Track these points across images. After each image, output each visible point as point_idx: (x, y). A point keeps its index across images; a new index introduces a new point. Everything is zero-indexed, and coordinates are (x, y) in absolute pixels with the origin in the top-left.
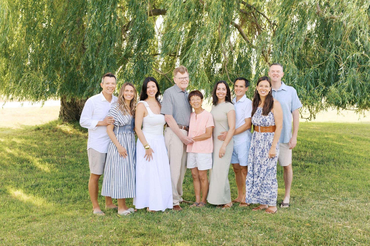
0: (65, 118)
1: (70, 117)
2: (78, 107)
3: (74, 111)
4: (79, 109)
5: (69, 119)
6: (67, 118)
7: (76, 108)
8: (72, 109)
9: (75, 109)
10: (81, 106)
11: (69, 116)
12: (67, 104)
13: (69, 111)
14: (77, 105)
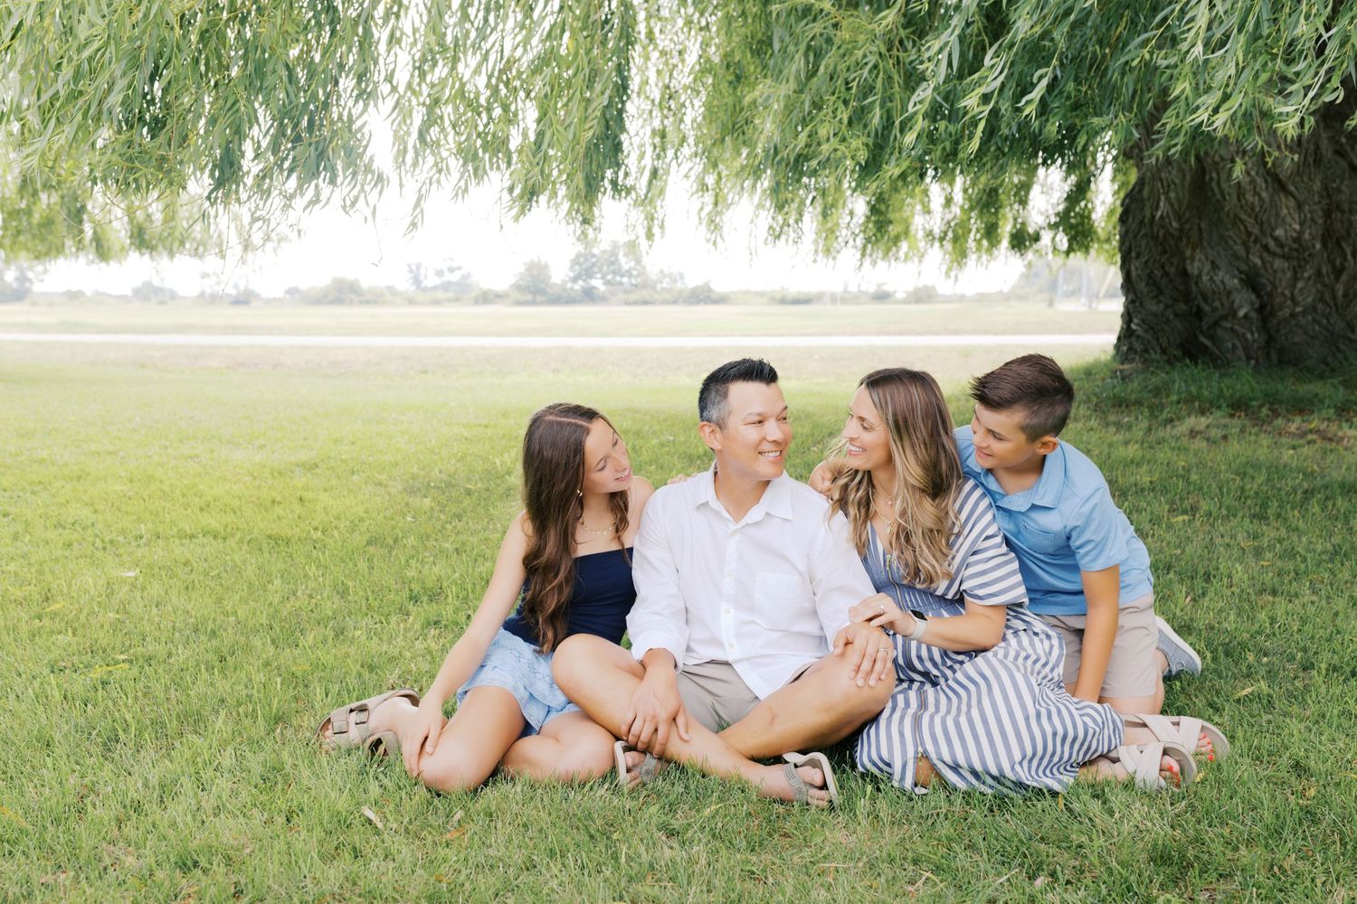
0: (1131, 349)
1: (1154, 342)
2: (1199, 297)
3: (1176, 315)
4: (1202, 304)
5: (1146, 351)
6: (1138, 346)
7: (1186, 302)
8: (1167, 307)
9: (1182, 307)
10: (1214, 293)
11: (1148, 337)
12: (1147, 284)
13: (1155, 314)
14: (1194, 288)
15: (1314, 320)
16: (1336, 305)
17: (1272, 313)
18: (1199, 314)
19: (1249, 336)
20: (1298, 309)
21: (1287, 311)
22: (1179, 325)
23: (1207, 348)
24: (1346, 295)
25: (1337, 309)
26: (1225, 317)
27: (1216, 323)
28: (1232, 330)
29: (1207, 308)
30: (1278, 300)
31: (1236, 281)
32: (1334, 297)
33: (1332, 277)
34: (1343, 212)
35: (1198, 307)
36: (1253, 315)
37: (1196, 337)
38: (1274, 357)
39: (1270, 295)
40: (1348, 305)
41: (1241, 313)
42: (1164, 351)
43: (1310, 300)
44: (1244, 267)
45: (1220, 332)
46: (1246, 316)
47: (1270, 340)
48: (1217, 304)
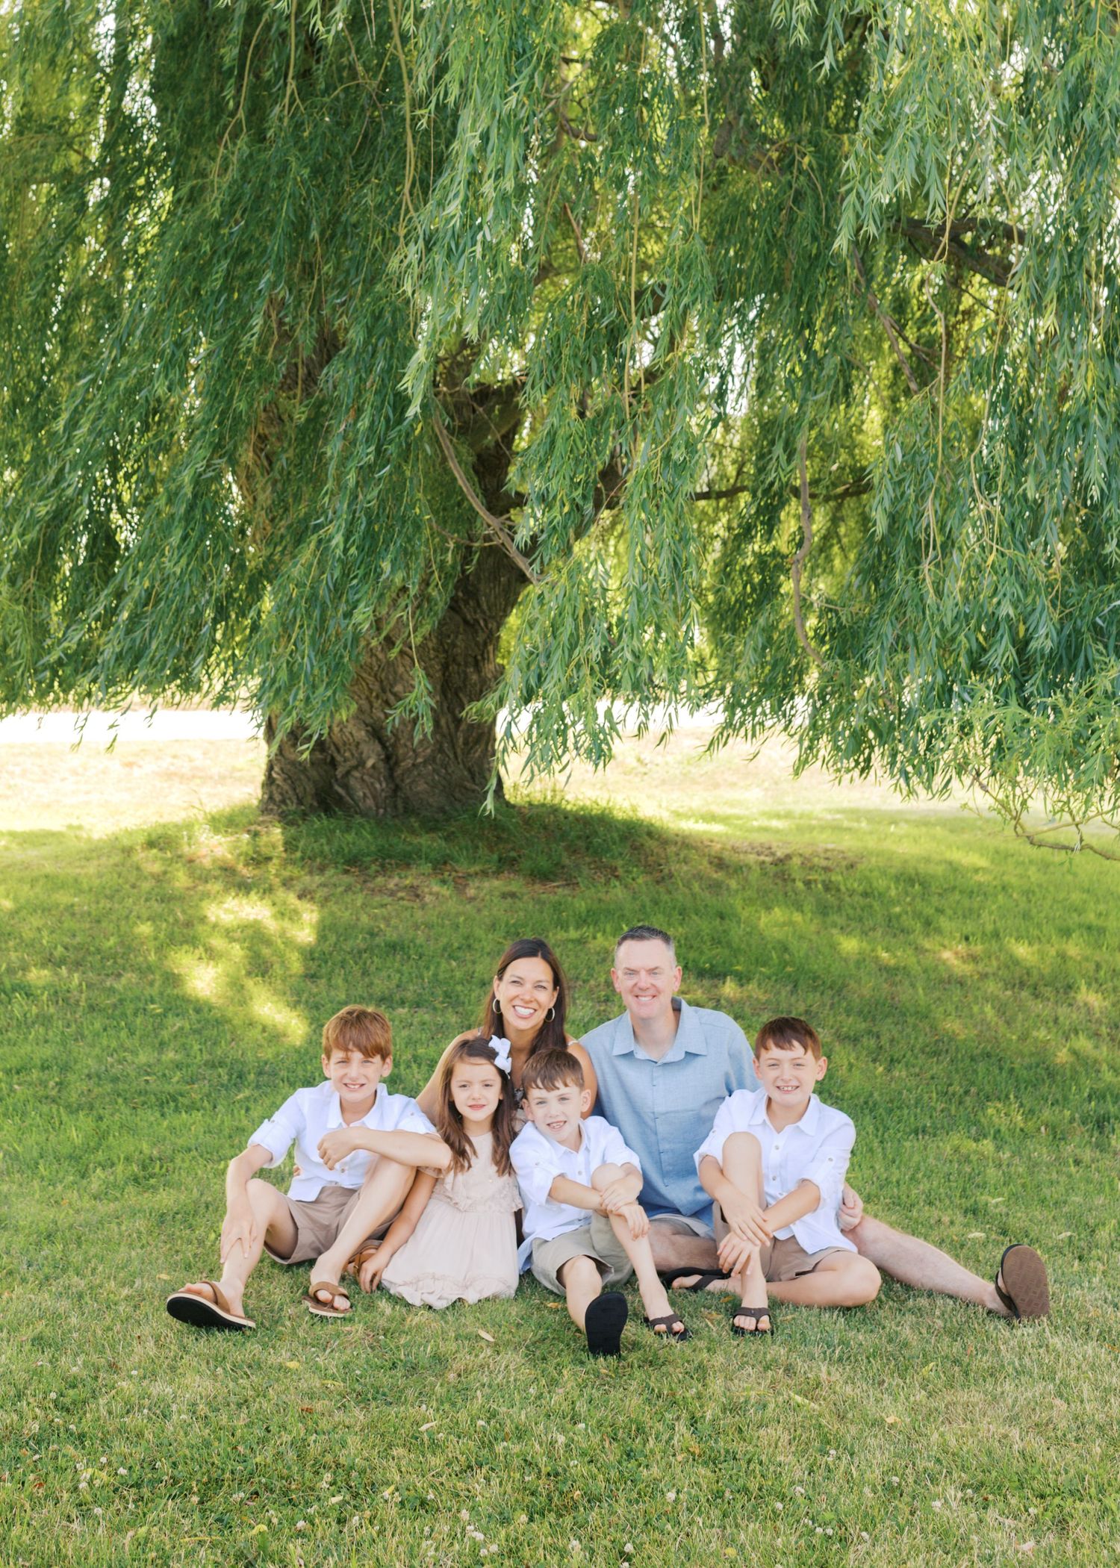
0: (272, 797)
1: (291, 792)
2: (333, 747)
3: (312, 763)
4: (336, 755)
5: (283, 802)
6: (277, 797)
9: (317, 755)
10: (345, 744)
11: (286, 787)
15: (434, 770)
16: (455, 754)
17: (397, 763)
18: (333, 764)
19: (378, 786)
20: (420, 760)
21: (410, 762)
22: (315, 773)
23: (341, 797)
24: (466, 743)
25: (456, 757)
26: (356, 768)
27: (348, 773)
28: (363, 780)
29: (339, 758)
30: (401, 751)
31: (363, 733)
32: (453, 746)
33: (452, 726)
34: (459, 665)
35: (333, 758)
36: (381, 765)
37: (331, 786)
38: (400, 805)
39: (394, 746)
40: (469, 753)
41: (370, 763)
42: (300, 802)
43: (429, 751)
44: (369, 721)
45: (352, 782)
46: (374, 767)
47: (397, 789)
48: (347, 754)
